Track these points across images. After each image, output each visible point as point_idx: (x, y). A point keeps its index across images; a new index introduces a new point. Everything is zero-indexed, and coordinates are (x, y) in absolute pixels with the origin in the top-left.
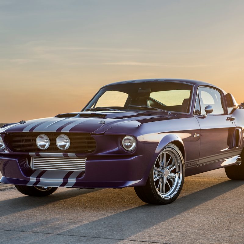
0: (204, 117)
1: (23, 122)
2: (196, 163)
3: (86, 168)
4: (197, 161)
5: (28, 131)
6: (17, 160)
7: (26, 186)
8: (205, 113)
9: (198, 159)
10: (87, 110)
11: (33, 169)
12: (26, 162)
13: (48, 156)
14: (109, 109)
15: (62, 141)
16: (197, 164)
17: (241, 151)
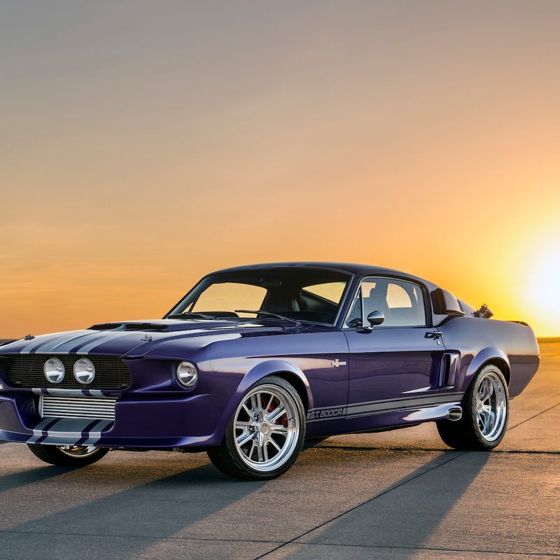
0: (367, 331)
1: (29, 338)
2: (341, 413)
3: (117, 415)
4: (343, 408)
5: (28, 353)
6: (14, 401)
7: (40, 444)
8: (369, 324)
9: (345, 406)
10: (170, 318)
11: (42, 416)
12: (32, 404)
13: (65, 394)
14: (203, 316)
15: (83, 368)
16: (344, 413)
17: (462, 396)
